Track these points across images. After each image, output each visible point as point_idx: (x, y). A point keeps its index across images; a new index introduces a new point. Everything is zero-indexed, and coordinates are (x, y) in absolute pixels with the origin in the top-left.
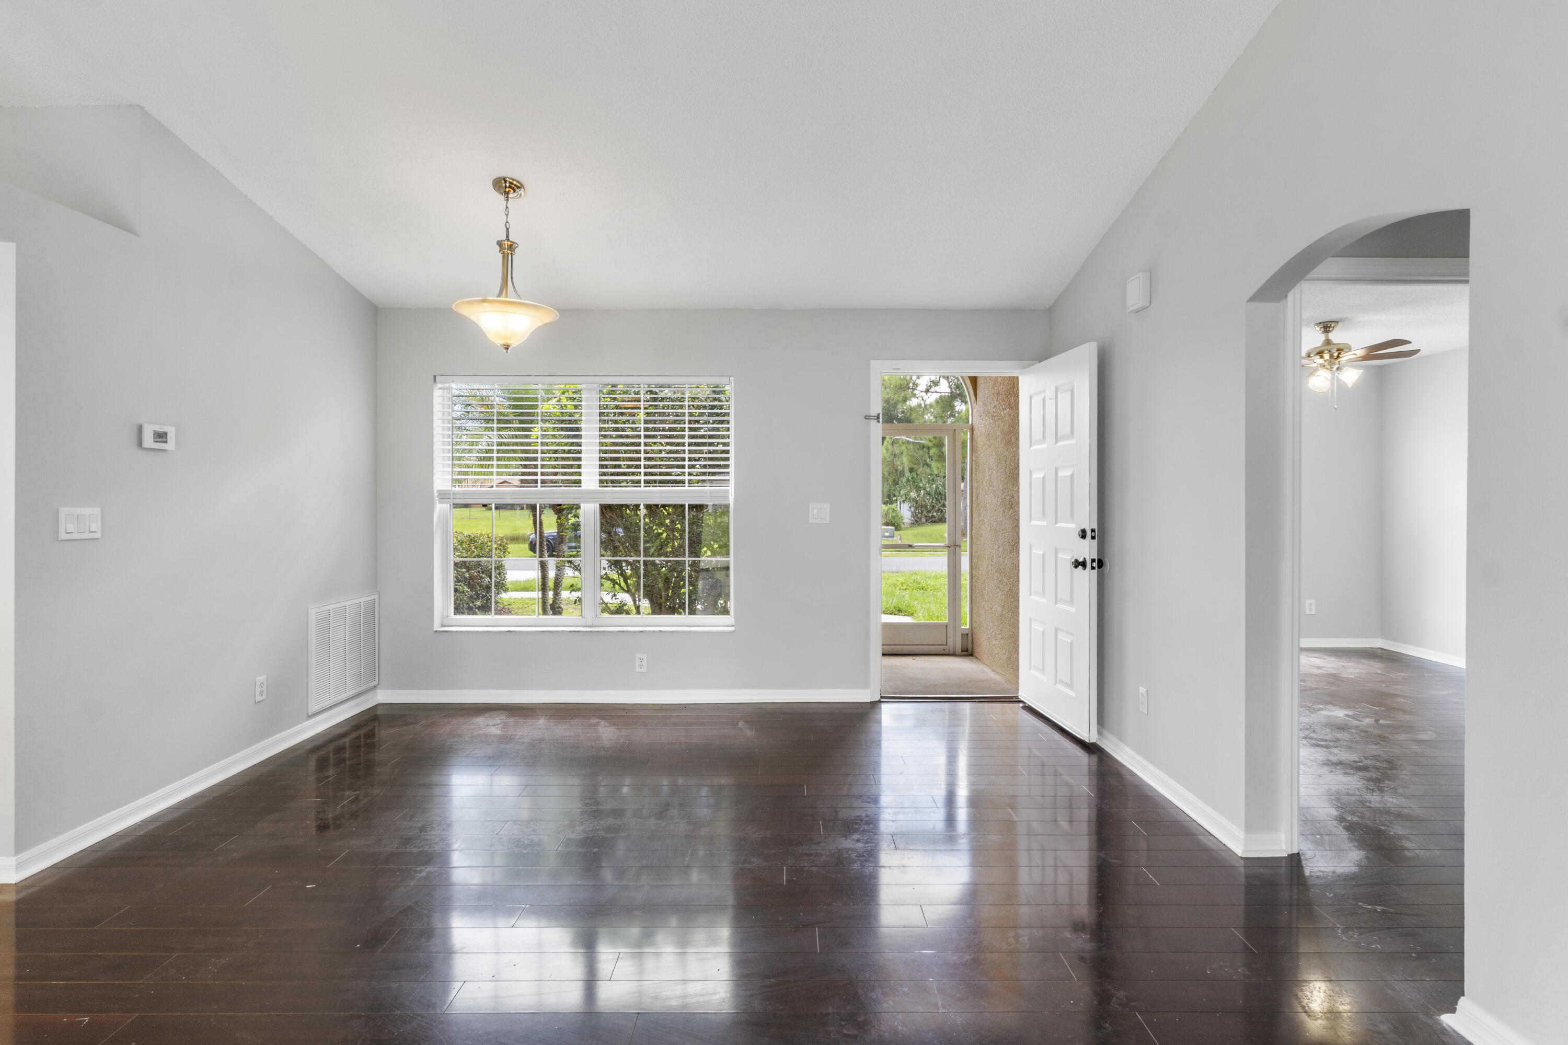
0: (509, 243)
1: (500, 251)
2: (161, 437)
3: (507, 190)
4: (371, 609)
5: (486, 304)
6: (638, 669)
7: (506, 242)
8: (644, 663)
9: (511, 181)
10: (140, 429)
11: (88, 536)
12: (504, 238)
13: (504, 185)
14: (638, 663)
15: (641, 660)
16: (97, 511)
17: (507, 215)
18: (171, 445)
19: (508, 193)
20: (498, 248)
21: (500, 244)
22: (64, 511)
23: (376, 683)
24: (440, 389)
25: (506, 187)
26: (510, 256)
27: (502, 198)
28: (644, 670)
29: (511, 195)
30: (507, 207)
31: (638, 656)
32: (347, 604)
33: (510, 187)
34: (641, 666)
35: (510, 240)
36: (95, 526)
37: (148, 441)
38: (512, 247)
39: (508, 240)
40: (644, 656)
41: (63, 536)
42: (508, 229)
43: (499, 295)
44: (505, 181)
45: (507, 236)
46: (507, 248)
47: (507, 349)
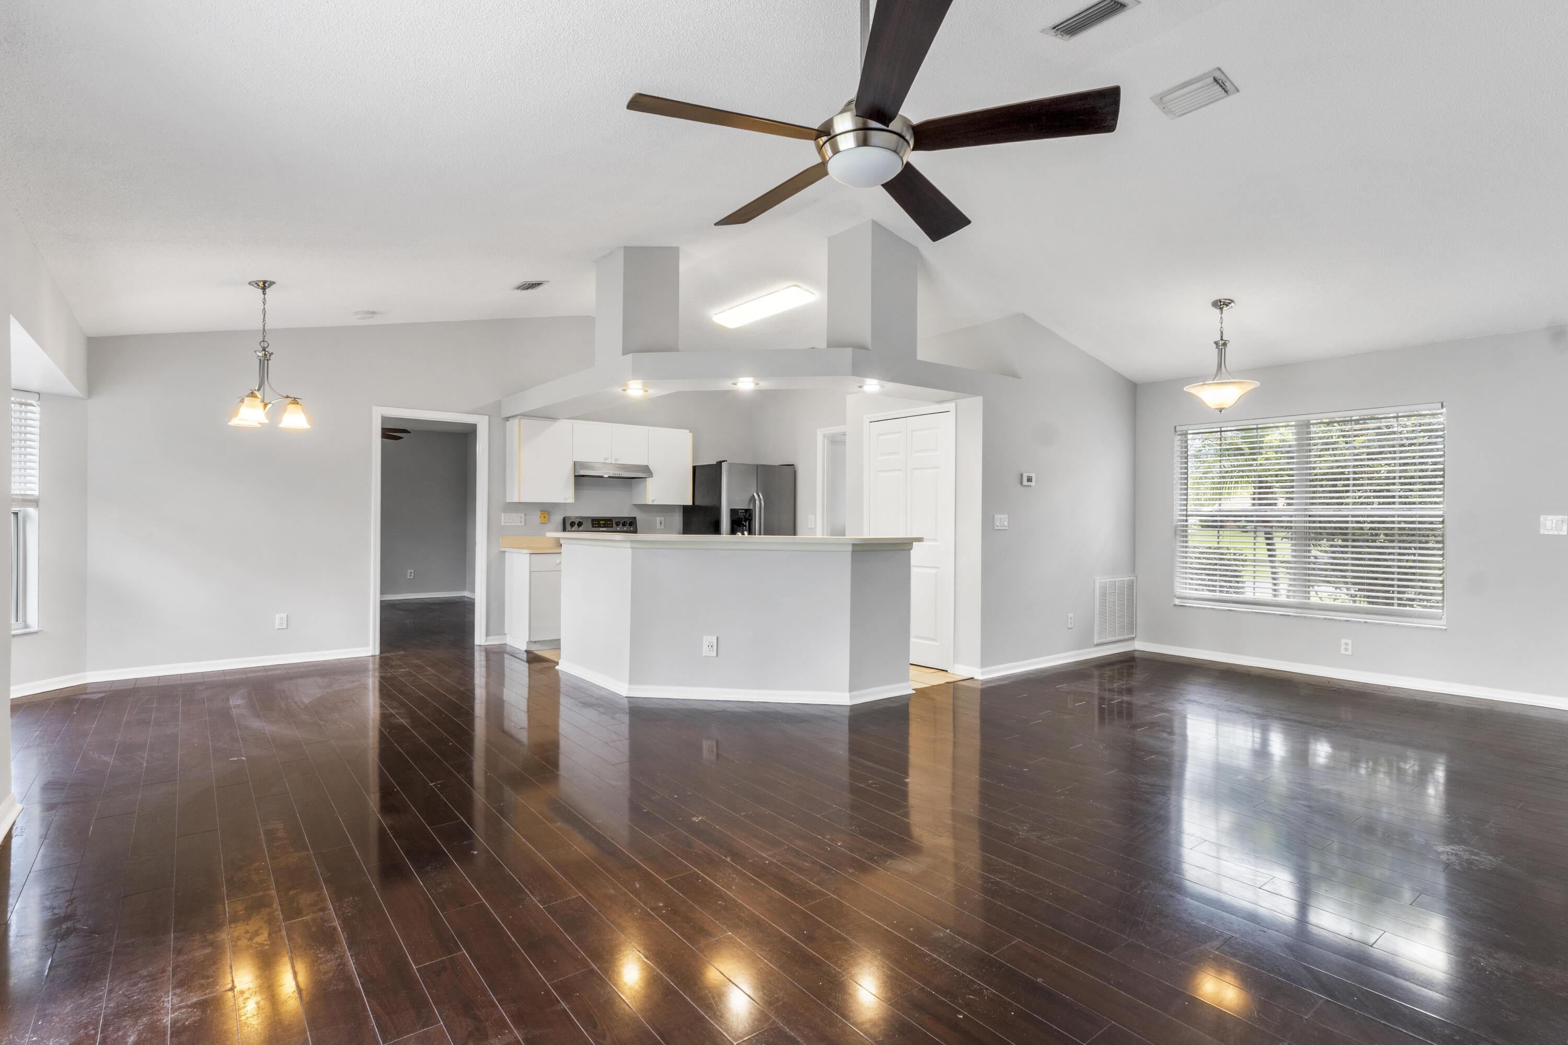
0: (1223, 342)
1: (1216, 348)
2: (1030, 480)
3: (1222, 306)
4: (1131, 585)
5: (1205, 386)
6: (1343, 652)
7: (1220, 342)
8: (1350, 647)
9: (1224, 301)
10: (1022, 475)
11: (1004, 528)
12: (1219, 338)
13: (1219, 304)
14: (1343, 647)
15: (1347, 644)
16: (1006, 516)
17: (1222, 323)
18: (1033, 484)
19: (1221, 309)
20: (1215, 345)
21: (1216, 343)
22: (997, 516)
23: (1134, 636)
24: (1179, 435)
25: (1221, 305)
26: (1223, 349)
27: (1219, 311)
28: (1349, 653)
29: (1224, 309)
30: (1221, 318)
31: (1343, 641)
32: (1117, 580)
33: (1224, 304)
34: (1346, 650)
35: (1224, 339)
36: (1006, 524)
37: (1025, 482)
38: (1225, 344)
39: (1222, 339)
40: (1350, 642)
41: (996, 528)
42: (1222, 332)
43: (1214, 380)
44: (1221, 302)
45: (1222, 337)
46: (1222, 345)
47: (1221, 411)
